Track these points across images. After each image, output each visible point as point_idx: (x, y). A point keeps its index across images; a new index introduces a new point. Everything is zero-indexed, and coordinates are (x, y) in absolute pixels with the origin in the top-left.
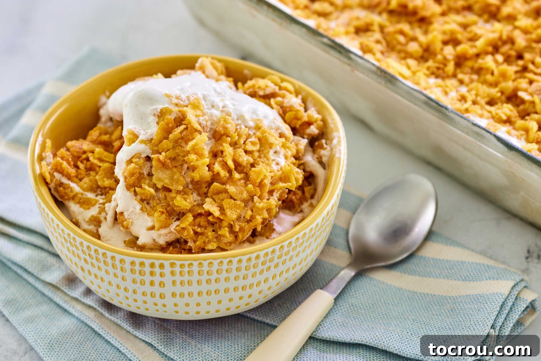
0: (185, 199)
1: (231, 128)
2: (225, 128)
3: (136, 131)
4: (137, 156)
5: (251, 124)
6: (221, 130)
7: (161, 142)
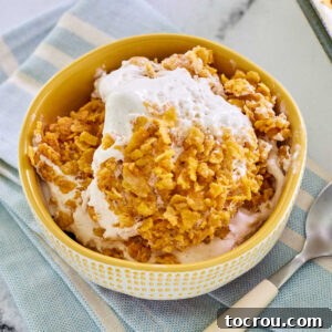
0: (148, 206)
1: (199, 140)
2: (193, 140)
3: (113, 136)
4: (111, 160)
5: (220, 133)
6: (189, 142)
7: (133, 150)
